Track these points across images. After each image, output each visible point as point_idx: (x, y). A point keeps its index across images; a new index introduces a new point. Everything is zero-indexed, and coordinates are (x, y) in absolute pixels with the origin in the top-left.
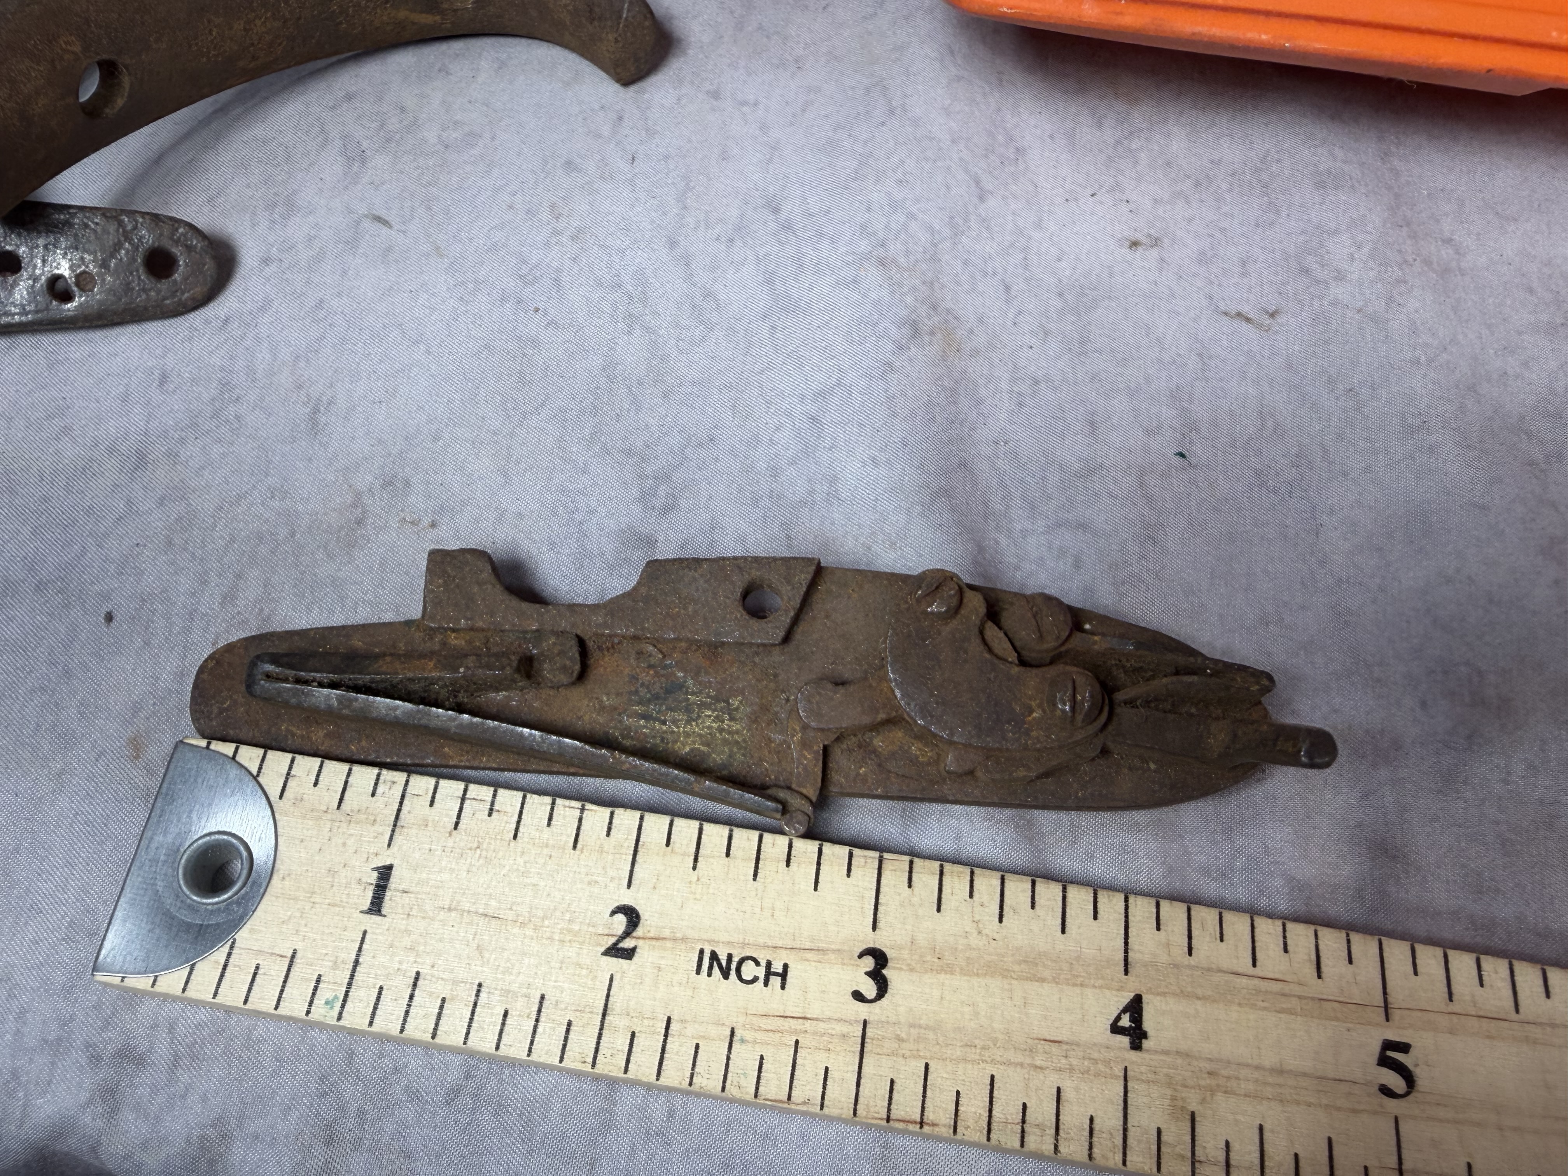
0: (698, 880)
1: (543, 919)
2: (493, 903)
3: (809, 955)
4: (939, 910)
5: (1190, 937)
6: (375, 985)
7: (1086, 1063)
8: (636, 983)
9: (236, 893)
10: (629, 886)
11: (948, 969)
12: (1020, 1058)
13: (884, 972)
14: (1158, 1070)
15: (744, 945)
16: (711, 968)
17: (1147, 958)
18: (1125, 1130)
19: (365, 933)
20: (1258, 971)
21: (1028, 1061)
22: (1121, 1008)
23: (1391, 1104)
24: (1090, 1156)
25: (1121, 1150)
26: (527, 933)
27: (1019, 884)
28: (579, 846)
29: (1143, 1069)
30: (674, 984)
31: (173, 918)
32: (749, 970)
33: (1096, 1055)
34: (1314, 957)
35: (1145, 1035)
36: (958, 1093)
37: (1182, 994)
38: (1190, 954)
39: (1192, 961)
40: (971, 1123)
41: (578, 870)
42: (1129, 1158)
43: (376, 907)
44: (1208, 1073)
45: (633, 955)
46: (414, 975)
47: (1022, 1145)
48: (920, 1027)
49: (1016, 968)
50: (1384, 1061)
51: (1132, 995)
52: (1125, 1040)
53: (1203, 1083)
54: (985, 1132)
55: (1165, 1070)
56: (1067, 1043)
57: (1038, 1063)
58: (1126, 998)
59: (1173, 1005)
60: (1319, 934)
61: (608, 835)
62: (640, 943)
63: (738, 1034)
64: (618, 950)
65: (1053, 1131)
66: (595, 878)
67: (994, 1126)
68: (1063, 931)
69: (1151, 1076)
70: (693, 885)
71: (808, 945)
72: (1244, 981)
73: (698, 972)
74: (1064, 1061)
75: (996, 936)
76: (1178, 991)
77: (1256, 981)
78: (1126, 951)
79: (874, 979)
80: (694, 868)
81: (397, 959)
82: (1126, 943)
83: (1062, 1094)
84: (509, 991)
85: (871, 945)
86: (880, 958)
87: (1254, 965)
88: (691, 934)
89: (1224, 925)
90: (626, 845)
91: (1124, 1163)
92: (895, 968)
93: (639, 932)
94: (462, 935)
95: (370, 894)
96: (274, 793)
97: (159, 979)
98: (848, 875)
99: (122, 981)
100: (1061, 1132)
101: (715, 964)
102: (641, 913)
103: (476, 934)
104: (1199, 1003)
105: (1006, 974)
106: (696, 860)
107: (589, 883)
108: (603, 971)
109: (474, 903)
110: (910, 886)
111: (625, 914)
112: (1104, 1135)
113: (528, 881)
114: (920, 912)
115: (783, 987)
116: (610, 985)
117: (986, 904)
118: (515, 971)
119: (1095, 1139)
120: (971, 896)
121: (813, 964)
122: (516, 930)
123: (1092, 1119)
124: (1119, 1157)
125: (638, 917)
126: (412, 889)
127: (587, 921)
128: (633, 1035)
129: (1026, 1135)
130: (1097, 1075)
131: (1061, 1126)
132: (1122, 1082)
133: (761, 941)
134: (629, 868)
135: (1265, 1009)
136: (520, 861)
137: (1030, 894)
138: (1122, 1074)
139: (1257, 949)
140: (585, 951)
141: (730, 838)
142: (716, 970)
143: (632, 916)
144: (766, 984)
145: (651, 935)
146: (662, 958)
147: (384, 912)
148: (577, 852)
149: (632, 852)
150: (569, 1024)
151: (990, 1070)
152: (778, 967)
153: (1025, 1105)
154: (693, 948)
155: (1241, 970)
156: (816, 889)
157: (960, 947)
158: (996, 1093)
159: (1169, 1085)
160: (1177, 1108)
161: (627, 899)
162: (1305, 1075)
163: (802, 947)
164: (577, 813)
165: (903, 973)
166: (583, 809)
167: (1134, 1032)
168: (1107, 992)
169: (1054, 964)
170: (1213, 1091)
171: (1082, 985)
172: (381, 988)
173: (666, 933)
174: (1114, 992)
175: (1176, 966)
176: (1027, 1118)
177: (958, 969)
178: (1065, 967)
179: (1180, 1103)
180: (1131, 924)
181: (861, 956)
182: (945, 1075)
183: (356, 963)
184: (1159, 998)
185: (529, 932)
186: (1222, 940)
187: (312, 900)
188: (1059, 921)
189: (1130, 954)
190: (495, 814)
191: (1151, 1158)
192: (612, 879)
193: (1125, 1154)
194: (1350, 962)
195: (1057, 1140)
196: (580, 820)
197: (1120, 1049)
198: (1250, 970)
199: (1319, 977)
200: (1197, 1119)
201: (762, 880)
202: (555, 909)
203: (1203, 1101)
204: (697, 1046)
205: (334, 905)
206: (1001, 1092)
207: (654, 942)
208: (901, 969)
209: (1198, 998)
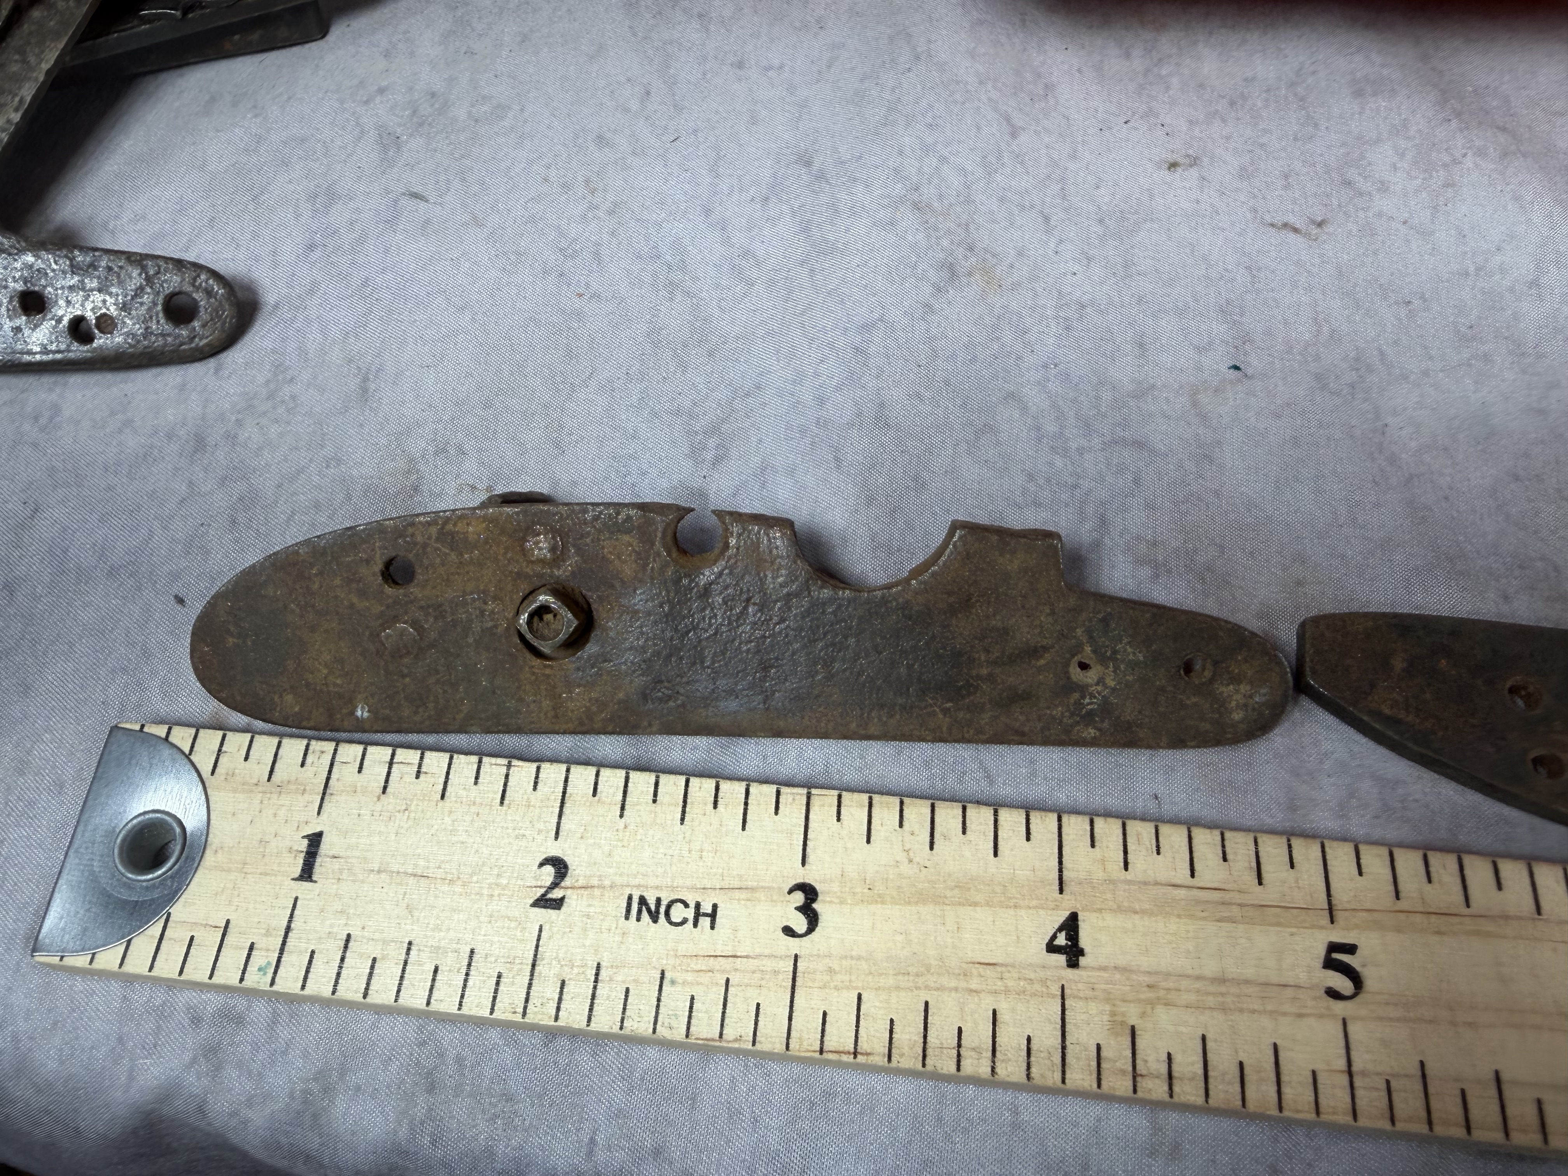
0: (626, 827)
1: (471, 876)
2: (422, 863)
3: (737, 894)
4: (868, 841)
5: (1126, 852)
6: (307, 949)
7: (1022, 983)
8: (564, 933)
9: (170, 869)
10: (556, 838)
11: (881, 899)
12: (953, 984)
13: (815, 906)
14: (1096, 986)
15: (673, 888)
16: (640, 912)
17: (1082, 875)
18: (1064, 1048)
19: (296, 899)
20: (1196, 882)
21: (963, 985)
22: (1056, 927)
23: (1339, 1007)
24: (1028, 1077)
25: (1060, 1068)
26: (456, 890)
27: (949, 811)
28: (506, 802)
29: (1080, 986)
30: (603, 930)
31: (109, 896)
32: (678, 912)
33: (1032, 976)
34: (1254, 864)
35: (1081, 952)
36: (892, 1021)
37: (1120, 910)
38: (1126, 868)
39: (1129, 875)
40: (906, 1050)
41: (505, 825)
42: (1068, 1076)
43: (307, 874)
44: (1148, 986)
45: (562, 905)
46: (345, 937)
47: (958, 1069)
48: (852, 958)
49: (949, 894)
50: (1330, 964)
51: (1067, 914)
52: (1061, 959)
53: (1142, 996)
54: (921, 1058)
55: (1103, 986)
56: (1002, 965)
57: (973, 986)
58: (1062, 916)
59: (1110, 920)
60: (1260, 841)
61: (535, 789)
62: (569, 892)
63: (668, 975)
64: (547, 900)
65: (990, 1054)
66: (522, 832)
67: (930, 1052)
68: (996, 854)
69: (1090, 993)
70: (621, 834)
71: (737, 884)
72: (1182, 892)
73: (627, 918)
74: (1000, 983)
75: (927, 864)
76: (1115, 907)
77: (1196, 892)
78: (1061, 871)
79: (804, 914)
80: (621, 816)
81: (328, 922)
82: (1060, 862)
83: (998, 1016)
84: (439, 948)
85: (801, 881)
86: (809, 892)
87: (1193, 876)
88: (618, 880)
89: (1161, 839)
90: (553, 797)
91: (1063, 1081)
92: (824, 901)
93: (567, 882)
94: (391, 895)
95: (300, 861)
96: (206, 770)
97: (97, 956)
98: (776, 813)
99: (61, 960)
100: (998, 1054)
101: (644, 908)
102: (568, 863)
103: (405, 893)
104: (1137, 917)
105: (938, 900)
106: (623, 808)
107: (517, 837)
108: (532, 923)
109: (403, 864)
110: (839, 820)
111: (554, 865)
112: (1042, 1055)
113: (455, 839)
114: (849, 845)
115: (712, 927)
116: (539, 937)
117: (916, 833)
118: (444, 928)
119: (1032, 1059)
120: (901, 825)
121: (743, 902)
122: (446, 888)
123: (1029, 1039)
124: (1058, 1076)
125: (566, 867)
126: (341, 854)
127: (515, 875)
128: (563, 983)
129: (962, 1060)
130: (1034, 995)
131: (998, 1048)
132: (1059, 1001)
133: (688, 883)
134: (555, 820)
135: (1204, 919)
136: (448, 820)
137: (960, 819)
138: (1059, 993)
139: (1195, 860)
140: (514, 904)
141: (657, 784)
142: (645, 914)
143: (560, 866)
144: (695, 925)
145: (581, 883)
146: (590, 905)
147: (314, 878)
148: (504, 808)
149: (559, 805)
150: (499, 976)
151: (924, 996)
152: (707, 908)
153: (960, 1030)
154: (622, 894)
155: (1178, 881)
156: (744, 829)
157: (891, 877)
158: (930, 1018)
159: (1107, 1000)
160: (1116, 1023)
161: (554, 850)
162: (1247, 982)
163: (731, 886)
164: (504, 770)
165: (834, 905)
166: (509, 766)
167: (1071, 950)
168: (1042, 912)
169: (987, 888)
170: (1152, 1003)
171: (1016, 907)
172: (313, 952)
173: (595, 882)
174: (1050, 912)
175: (1112, 882)
176: (963, 1042)
177: (889, 899)
178: (998, 889)
179: (1119, 1018)
180: (1064, 843)
181: (790, 892)
182: (877, 1004)
183: (288, 929)
184: (1094, 914)
185: (458, 889)
186: (1158, 853)
187: (245, 870)
188: (992, 844)
189: (1065, 873)
190: (422, 776)
191: (1091, 1074)
192: (540, 832)
193: (1064, 1072)
194: (1292, 866)
195: (994, 1062)
196: (507, 776)
197: (1056, 967)
198: (1189, 881)
199: (1260, 883)
200: (1137, 1033)
201: (690, 824)
202: (484, 864)
203: (1143, 1015)
204: (627, 991)
205: (266, 874)
206: (935, 1017)
207: (582, 891)
208: (830, 902)
209: (1136, 912)
